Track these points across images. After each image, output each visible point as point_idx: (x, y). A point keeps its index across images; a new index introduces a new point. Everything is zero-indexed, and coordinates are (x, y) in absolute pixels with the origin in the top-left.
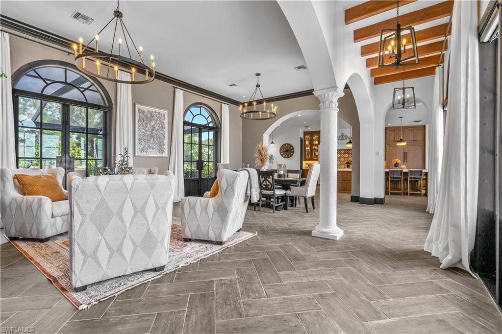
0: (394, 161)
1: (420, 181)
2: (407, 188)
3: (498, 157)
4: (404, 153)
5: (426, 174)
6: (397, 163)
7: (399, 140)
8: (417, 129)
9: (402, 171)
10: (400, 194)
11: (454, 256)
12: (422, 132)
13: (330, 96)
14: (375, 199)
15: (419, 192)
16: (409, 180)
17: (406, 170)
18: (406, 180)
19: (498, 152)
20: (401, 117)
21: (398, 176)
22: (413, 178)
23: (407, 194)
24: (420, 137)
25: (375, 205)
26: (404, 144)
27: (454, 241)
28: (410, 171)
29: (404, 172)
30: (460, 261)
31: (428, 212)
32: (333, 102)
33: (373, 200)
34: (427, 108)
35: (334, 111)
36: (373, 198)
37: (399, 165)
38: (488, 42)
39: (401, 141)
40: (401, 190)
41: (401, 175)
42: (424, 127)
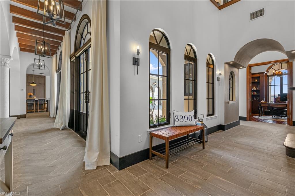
0: (29, 94)
1: (44, 105)
2: (38, 108)
3: (75, 94)
4: (33, 89)
5: (47, 101)
6: (31, 95)
7: (32, 82)
8: (41, 77)
9: (34, 100)
10: (33, 112)
11: (64, 125)
12: (43, 79)
13: (5, 60)
14: (21, 115)
15: (43, 110)
16: (38, 104)
17: (36, 99)
18: (36, 104)
19: (75, 93)
20: (33, 70)
21: (32, 102)
22: (40, 103)
23: (37, 112)
24: (43, 82)
25: (21, 119)
26: (35, 85)
27: (64, 120)
28: (39, 99)
29: (36, 100)
30: (66, 126)
31: (51, 117)
32: (7, 63)
33: (20, 116)
34: (49, 70)
35: (8, 68)
36: (20, 115)
37: (32, 96)
38: (72, 61)
39: (33, 83)
40: (34, 110)
41: (34, 102)
42: (45, 77)
